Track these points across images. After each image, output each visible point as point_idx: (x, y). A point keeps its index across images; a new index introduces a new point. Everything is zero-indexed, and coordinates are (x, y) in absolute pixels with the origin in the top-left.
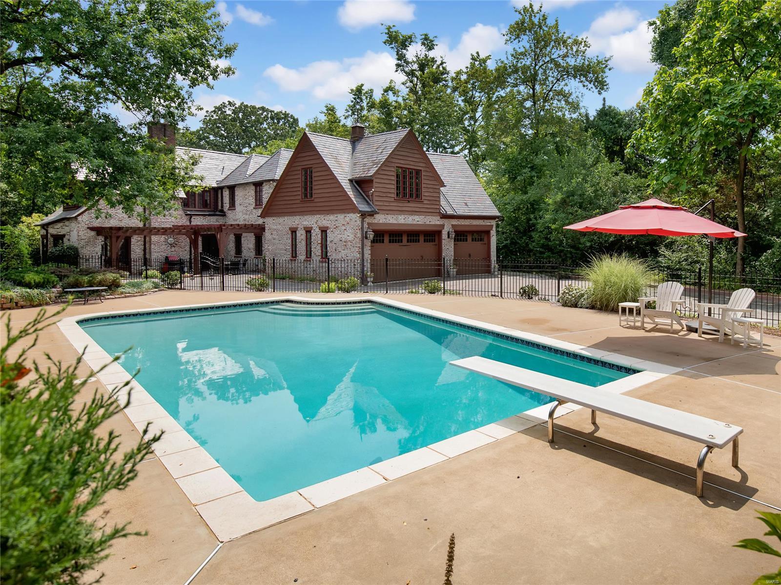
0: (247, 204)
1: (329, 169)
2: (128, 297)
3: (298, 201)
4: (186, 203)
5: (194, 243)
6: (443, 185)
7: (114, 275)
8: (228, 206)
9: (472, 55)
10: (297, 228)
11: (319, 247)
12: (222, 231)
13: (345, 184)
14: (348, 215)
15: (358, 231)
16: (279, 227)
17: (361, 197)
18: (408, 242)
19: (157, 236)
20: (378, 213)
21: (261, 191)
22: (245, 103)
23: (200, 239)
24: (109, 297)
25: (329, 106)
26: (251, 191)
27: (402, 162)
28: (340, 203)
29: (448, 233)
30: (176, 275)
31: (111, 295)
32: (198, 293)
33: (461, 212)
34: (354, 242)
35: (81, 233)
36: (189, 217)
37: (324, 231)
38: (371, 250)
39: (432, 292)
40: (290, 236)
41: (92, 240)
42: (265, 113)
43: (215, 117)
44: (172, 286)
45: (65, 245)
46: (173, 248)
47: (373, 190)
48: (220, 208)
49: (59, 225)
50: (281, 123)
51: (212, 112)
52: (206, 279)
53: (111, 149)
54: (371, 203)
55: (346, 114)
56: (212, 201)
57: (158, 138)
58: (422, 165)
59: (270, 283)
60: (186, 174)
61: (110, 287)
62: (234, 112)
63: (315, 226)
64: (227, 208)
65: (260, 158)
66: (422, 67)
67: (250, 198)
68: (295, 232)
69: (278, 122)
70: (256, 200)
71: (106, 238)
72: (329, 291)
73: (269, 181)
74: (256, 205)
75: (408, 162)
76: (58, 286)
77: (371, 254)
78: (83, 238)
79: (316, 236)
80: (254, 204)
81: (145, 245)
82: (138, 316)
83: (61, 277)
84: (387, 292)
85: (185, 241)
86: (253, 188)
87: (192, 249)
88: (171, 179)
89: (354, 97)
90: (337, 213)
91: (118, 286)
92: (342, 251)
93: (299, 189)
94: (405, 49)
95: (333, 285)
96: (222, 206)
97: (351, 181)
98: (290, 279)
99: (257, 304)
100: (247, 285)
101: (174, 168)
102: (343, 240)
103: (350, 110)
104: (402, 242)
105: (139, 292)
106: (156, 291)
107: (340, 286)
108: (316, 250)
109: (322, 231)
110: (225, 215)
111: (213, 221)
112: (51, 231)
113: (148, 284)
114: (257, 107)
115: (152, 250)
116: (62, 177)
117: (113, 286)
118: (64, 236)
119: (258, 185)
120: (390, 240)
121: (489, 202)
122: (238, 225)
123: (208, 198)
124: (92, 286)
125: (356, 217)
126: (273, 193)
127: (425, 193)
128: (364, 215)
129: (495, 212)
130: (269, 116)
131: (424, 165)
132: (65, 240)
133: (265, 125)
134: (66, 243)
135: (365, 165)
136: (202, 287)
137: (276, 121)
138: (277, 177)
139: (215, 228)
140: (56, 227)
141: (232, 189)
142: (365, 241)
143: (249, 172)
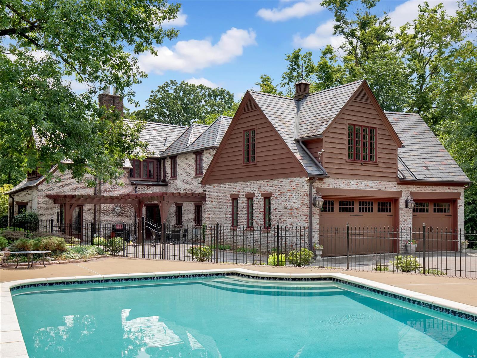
0: (188, 174)
1: (273, 129)
2: (72, 262)
3: (240, 166)
4: (131, 173)
5: (138, 212)
6: (401, 145)
7: (59, 239)
8: (170, 176)
9: (420, 6)
10: (238, 195)
11: (261, 216)
12: (164, 200)
13: (291, 145)
14: (295, 179)
15: (306, 197)
16: (220, 194)
17: (309, 159)
18: (360, 211)
19: (106, 205)
20: (328, 177)
21: (201, 160)
22: (186, 82)
23: (144, 208)
24: (53, 262)
25: (264, 77)
26: (192, 160)
27: (355, 118)
28: (285, 166)
29: (407, 201)
30: (119, 242)
31: (55, 260)
32: (139, 261)
33: (421, 177)
34: (301, 209)
35: (41, 201)
36: (134, 186)
37: (267, 198)
38: (320, 219)
39: (406, 270)
40: (230, 204)
41: (49, 207)
42: (203, 91)
43: (159, 96)
44: (115, 253)
45: (27, 212)
46: (120, 217)
47: (323, 150)
48: (162, 178)
49: (23, 194)
50: (218, 99)
51: (156, 92)
52: (148, 248)
53: (60, 112)
54: (320, 165)
55: (283, 82)
56: (156, 171)
57: (107, 106)
58: (376, 122)
59: (213, 253)
60: (131, 141)
61: (54, 251)
62: (176, 91)
63: (257, 193)
64: (169, 178)
65: (201, 127)
66: (363, 25)
67: (190, 167)
68: (236, 199)
69: (215, 99)
70: (196, 169)
71: (61, 206)
72: (278, 264)
73: (209, 148)
74: (196, 174)
75: (361, 119)
76: (7, 249)
77: (320, 224)
78: (42, 205)
79: (259, 203)
80: (194, 174)
81: (95, 213)
82: (76, 284)
83: (10, 240)
84: (348, 268)
85: (130, 210)
86: (193, 156)
87: (137, 218)
88: (118, 146)
89: (291, 63)
90: (281, 178)
91: (62, 250)
92: (288, 220)
93: (241, 153)
94: (343, 9)
95: (282, 257)
96: (165, 177)
97: (297, 141)
98: (230, 250)
99: (200, 275)
100: (189, 254)
101: (122, 135)
102: (289, 207)
103: (287, 78)
104: (353, 211)
105: (82, 258)
106: (100, 258)
107: (291, 258)
108: (259, 219)
109: (265, 198)
110: (167, 185)
111: (156, 190)
112: (17, 199)
113: (91, 250)
114: (196, 85)
115: (102, 219)
116: (16, 140)
117: (58, 251)
118: (27, 203)
119: (198, 153)
120: (340, 208)
121: (455, 166)
122: (179, 194)
123: (152, 169)
124: (38, 250)
125: (302, 182)
126: (212, 161)
127: (380, 155)
128: (312, 179)
129: (463, 177)
130: (207, 94)
131: (379, 122)
132: (28, 207)
133: (203, 103)
134: (29, 210)
135: (312, 123)
136: (143, 255)
137: (213, 98)
138: (217, 144)
139: (157, 197)
140: (20, 196)
141: (174, 158)
142: (314, 208)
143: (190, 142)
